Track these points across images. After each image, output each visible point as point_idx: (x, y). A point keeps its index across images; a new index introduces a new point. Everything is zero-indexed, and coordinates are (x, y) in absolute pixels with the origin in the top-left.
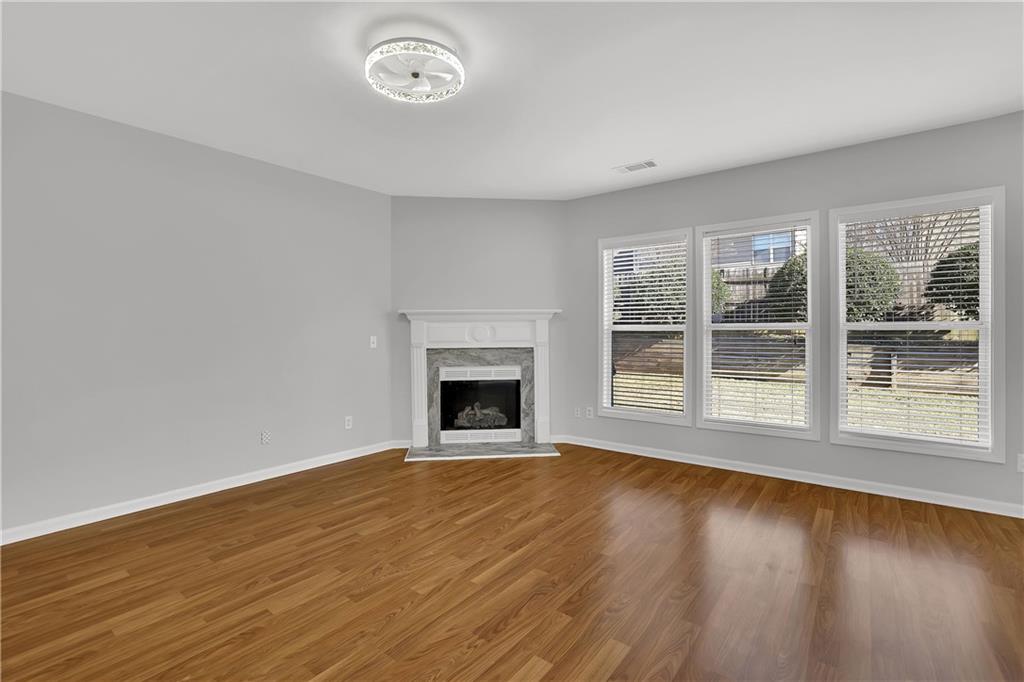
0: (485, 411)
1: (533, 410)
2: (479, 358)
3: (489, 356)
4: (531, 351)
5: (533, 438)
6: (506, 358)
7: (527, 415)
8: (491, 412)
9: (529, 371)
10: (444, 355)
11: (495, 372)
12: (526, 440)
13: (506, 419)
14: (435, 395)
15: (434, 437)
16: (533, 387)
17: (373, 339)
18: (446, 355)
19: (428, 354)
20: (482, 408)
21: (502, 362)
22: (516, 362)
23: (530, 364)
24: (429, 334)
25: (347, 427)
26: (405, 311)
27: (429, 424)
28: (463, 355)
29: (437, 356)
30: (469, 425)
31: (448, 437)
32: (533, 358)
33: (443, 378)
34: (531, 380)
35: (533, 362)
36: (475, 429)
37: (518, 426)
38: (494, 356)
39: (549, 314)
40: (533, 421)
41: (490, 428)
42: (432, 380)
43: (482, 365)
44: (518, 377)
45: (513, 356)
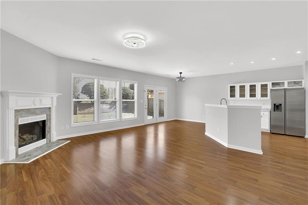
4: (50, 108)
5: (50, 141)
9: (49, 116)
12: (48, 142)
18: (22, 112)
19: (15, 112)
28: (28, 112)
29: (18, 113)
32: (51, 111)
33: (20, 123)
34: (50, 119)
37: (45, 138)
39: (57, 95)
40: (50, 134)
42: (15, 125)
43: (35, 115)
44: (45, 119)
45: (45, 111)
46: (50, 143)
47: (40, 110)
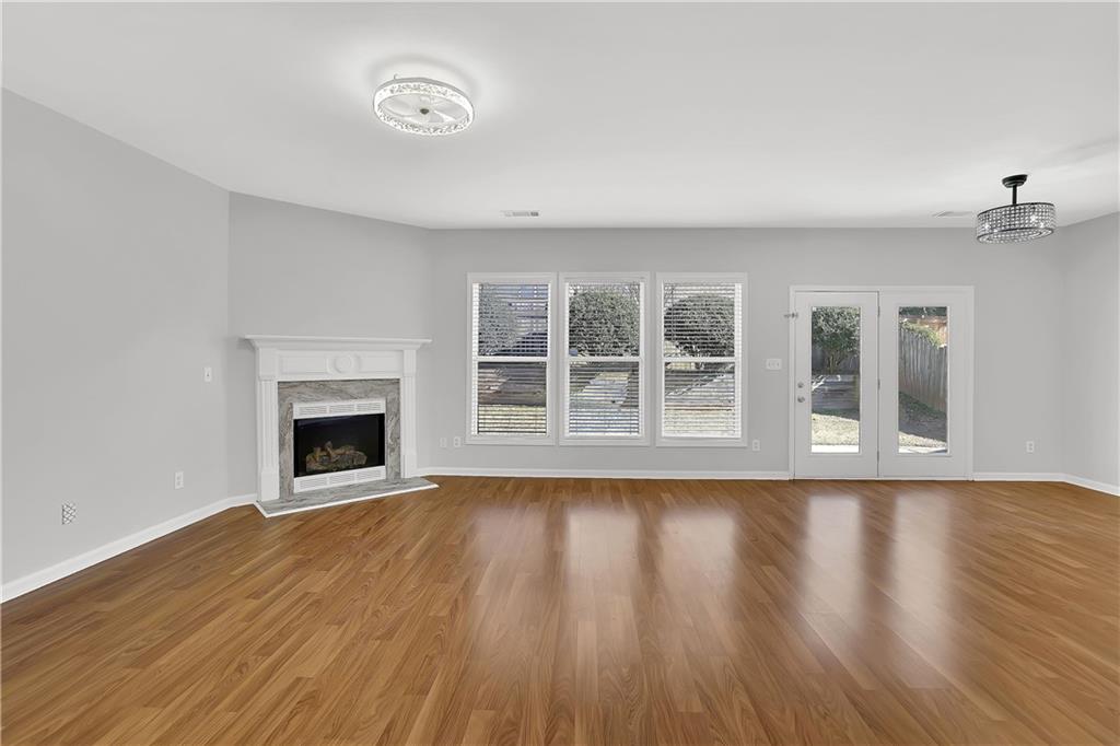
0: (339, 451)
1: (399, 445)
2: (341, 391)
3: (351, 389)
4: (397, 381)
5: (398, 474)
6: (371, 391)
7: (393, 450)
8: (348, 451)
9: (395, 404)
10: (297, 389)
11: (359, 406)
12: (392, 476)
13: (366, 458)
14: (287, 437)
15: (286, 486)
16: (398, 421)
17: (208, 370)
18: (301, 389)
19: (279, 388)
20: (334, 448)
21: (366, 395)
22: (381, 394)
23: (396, 396)
24: (281, 363)
25: (177, 487)
26: (248, 337)
27: (281, 471)
28: (323, 388)
29: (291, 390)
30: (325, 468)
31: (302, 484)
32: (399, 389)
33: (297, 416)
34: (397, 414)
35: (399, 394)
36: (332, 471)
37: (381, 462)
38: (356, 388)
39: (417, 343)
40: (399, 455)
41: (348, 468)
42: (282, 420)
43: (343, 399)
44: (382, 410)
47: (359, 384)
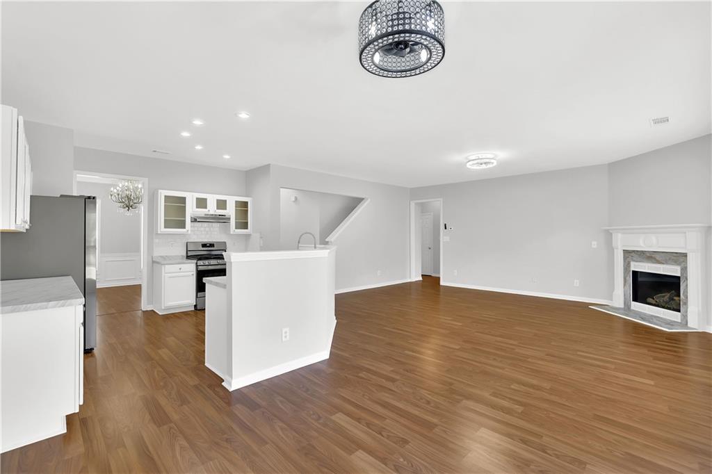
2: (651, 257)
3: (658, 257)
4: (685, 255)
6: (670, 259)
7: (685, 304)
9: (684, 270)
14: (627, 278)
15: (628, 304)
17: (594, 242)
18: (633, 255)
19: (624, 253)
22: (676, 262)
23: (685, 265)
25: (575, 285)
27: (626, 296)
28: (643, 255)
29: (629, 255)
31: (637, 306)
32: (687, 260)
33: (633, 268)
34: (687, 277)
37: (679, 310)
42: (625, 270)
43: (654, 263)
44: (678, 274)
45: (675, 258)
46: (685, 323)
47: (663, 255)
